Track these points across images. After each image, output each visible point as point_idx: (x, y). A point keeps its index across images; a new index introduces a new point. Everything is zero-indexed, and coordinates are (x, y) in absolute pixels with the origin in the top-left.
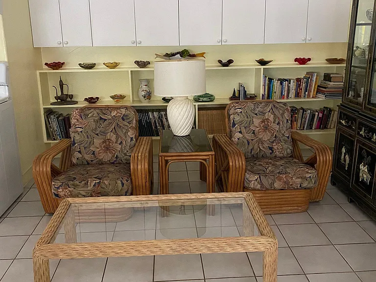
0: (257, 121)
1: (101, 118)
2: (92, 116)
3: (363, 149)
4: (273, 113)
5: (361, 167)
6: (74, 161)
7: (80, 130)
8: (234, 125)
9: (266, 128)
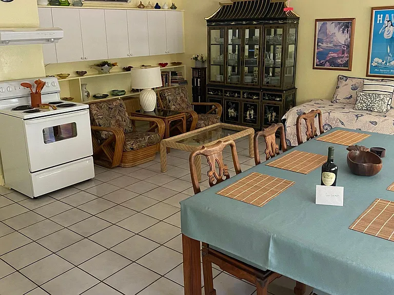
0: (179, 98)
1: (110, 108)
2: (104, 107)
3: (229, 102)
4: (183, 93)
5: (229, 110)
6: (104, 136)
7: (101, 117)
8: (170, 102)
9: (183, 101)
